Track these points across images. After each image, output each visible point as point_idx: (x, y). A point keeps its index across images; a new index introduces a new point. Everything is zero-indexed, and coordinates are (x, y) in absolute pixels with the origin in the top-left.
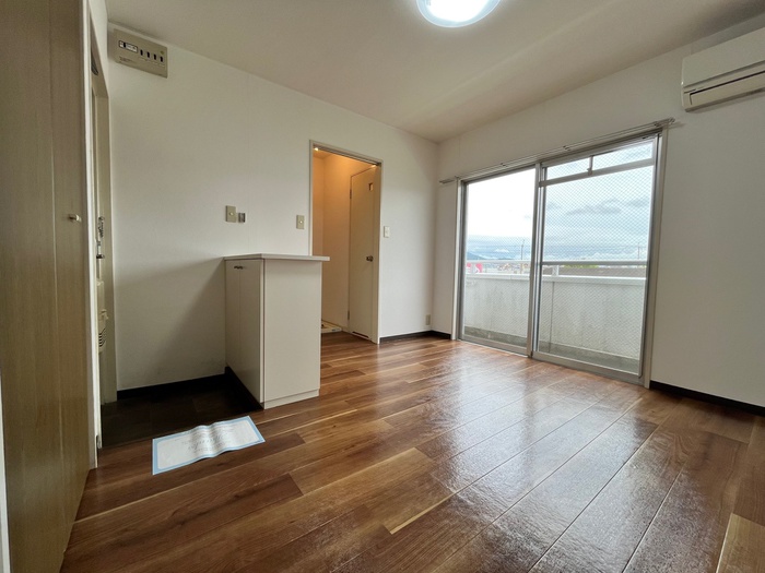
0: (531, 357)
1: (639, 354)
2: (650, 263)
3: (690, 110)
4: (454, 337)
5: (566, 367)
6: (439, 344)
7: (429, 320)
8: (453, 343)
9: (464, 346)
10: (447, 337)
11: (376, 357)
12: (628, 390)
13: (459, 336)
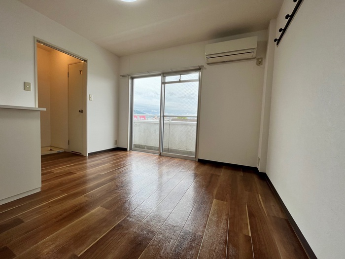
0: (160, 155)
1: (195, 150)
2: (198, 117)
3: (208, 64)
4: (128, 150)
5: (173, 157)
6: (121, 153)
7: (116, 142)
8: (128, 152)
9: (133, 153)
10: (125, 150)
11: (86, 163)
12: (191, 163)
13: (131, 149)
